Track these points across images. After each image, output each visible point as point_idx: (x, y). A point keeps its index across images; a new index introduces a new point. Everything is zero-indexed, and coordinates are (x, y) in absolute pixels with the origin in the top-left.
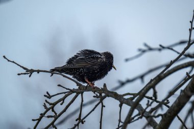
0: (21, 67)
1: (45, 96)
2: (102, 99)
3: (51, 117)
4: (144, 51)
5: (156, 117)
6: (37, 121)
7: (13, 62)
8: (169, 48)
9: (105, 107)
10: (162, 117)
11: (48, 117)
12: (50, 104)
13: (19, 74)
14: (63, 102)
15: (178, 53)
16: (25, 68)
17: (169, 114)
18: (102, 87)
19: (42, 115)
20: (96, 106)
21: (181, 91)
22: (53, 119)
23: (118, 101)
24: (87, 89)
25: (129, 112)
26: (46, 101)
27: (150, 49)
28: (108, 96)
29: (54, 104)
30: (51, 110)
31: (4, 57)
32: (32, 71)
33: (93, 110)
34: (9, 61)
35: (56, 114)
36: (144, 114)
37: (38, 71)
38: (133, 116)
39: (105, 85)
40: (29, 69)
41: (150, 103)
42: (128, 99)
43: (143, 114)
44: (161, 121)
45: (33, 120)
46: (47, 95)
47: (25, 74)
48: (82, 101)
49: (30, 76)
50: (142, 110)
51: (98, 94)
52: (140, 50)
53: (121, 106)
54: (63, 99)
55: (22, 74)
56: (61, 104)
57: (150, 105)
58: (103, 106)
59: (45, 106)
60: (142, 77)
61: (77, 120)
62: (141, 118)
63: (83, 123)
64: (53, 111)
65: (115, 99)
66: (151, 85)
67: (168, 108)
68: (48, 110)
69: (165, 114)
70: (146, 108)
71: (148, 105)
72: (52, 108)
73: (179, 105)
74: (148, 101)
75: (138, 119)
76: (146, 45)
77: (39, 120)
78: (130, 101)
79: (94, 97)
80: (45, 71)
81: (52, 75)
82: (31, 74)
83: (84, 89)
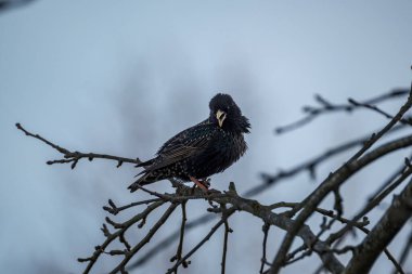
0: (54, 146)
1: (105, 208)
2: (227, 214)
3: (119, 253)
4: (316, 112)
5: (340, 252)
6: (89, 262)
7: (37, 137)
9: (231, 231)
10: (354, 253)
11: (112, 253)
12: (117, 226)
13: (49, 163)
14: (144, 222)
15: (388, 116)
16: (62, 150)
17: (369, 247)
18: (227, 190)
19: (100, 250)
20: (214, 229)
21: (395, 196)
22: (123, 257)
23: (261, 220)
24: (193, 193)
25: (284, 242)
26: (108, 219)
27: (330, 108)
28: (240, 209)
29: (125, 227)
30: (118, 238)
31: (18, 126)
32: (77, 156)
33: (207, 238)
34: (27, 134)
35: (128, 247)
36: (316, 247)
37: (91, 157)
38: (291, 251)
39: (232, 186)
40: (72, 151)
41: (327, 223)
42: (281, 214)
43: (312, 246)
44: (352, 261)
45: (81, 260)
46: (109, 206)
47: (63, 162)
48: (185, 219)
49: (73, 167)
50: (310, 238)
51: (219, 206)
52: (307, 109)
53: (266, 229)
54: (144, 216)
55: (55, 162)
56: (140, 226)
57: (329, 228)
58: (228, 230)
59: (105, 230)
60: (311, 167)
61: (172, 260)
62: (309, 254)
63: (185, 266)
64: (122, 240)
65: (255, 214)
66: (330, 184)
67: (365, 235)
68: (111, 238)
69: (360, 247)
70: (320, 234)
71: (324, 227)
72: (121, 235)
73: (390, 227)
74: (325, 219)
75: (302, 257)
76: (319, 99)
77: (93, 260)
78: (285, 218)
79: (209, 210)
80: (104, 156)
81: (120, 164)
82: (76, 161)
83: (187, 194)
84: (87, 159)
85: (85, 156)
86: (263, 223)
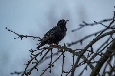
0: (16, 34)
1: (30, 51)
2: (64, 52)
4: (83, 26)
5: (93, 63)
6: (27, 65)
7: (12, 31)
8: (99, 23)
9: (65, 57)
10: (97, 63)
11: (33, 63)
12: (34, 56)
13: (15, 38)
14: (41, 54)
16: (18, 35)
17: (101, 62)
18: (63, 46)
19: (29, 62)
20: (60, 57)
23: (72, 54)
24: (54, 47)
25: (77, 61)
26: (31, 54)
28: (67, 51)
29: (36, 56)
30: (35, 59)
31: (6, 28)
32: (22, 36)
33: (58, 59)
34: (9, 30)
35: (37, 61)
36: (87, 62)
37: (26, 37)
39: (65, 44)
40: (21, 35)
41: (89, 55)
42: (77, 52)
43: (85, 61)
44: (96, 66)
45: (24, 65)
47: (18, 38)
48: (52, 53)
49: (21, 39)
50: (85, 59)
51: (61, 50)
52: (80, 25)
53: (73, 56)
54: (41, 53)
55: (16, 38)
56: (40, 55)
58: (64, 57)
59: (31, 57)
60: (81, 41)
61: (49, 65)
62: (84, 64)
63: (53, 66)
64: (36, 59)
65: (71, 52)
68: (33, 59)
69: (99, 62)
70: (88, 58)
71: (89, 56)
72: (35, 58)
73: (106, 58)
75: (83, 64)
76: (84, 22)
77: (28, 65)
79: (58, 51)
80: (30, 36)
81: (34, 39)
82: (22, 38)
83: (52, 47)
84: (25, 37)
85: (25, 36)
86: (73, 55)
